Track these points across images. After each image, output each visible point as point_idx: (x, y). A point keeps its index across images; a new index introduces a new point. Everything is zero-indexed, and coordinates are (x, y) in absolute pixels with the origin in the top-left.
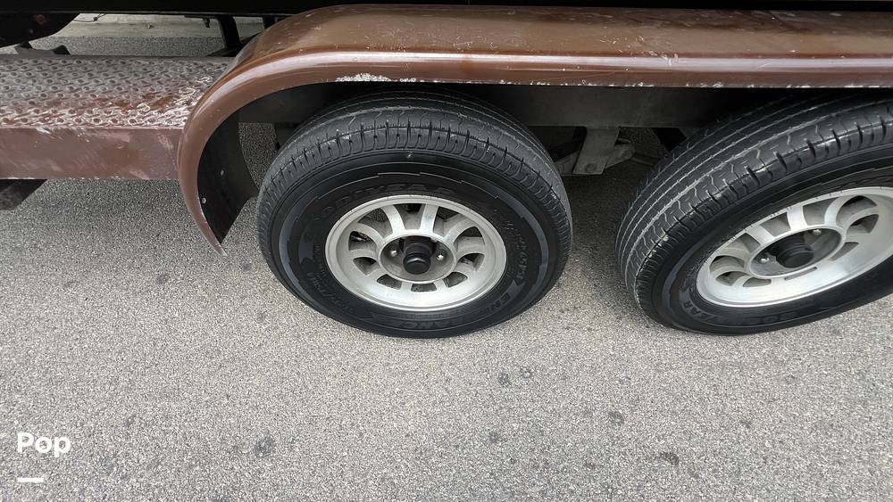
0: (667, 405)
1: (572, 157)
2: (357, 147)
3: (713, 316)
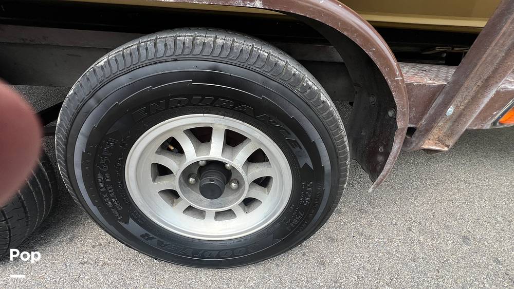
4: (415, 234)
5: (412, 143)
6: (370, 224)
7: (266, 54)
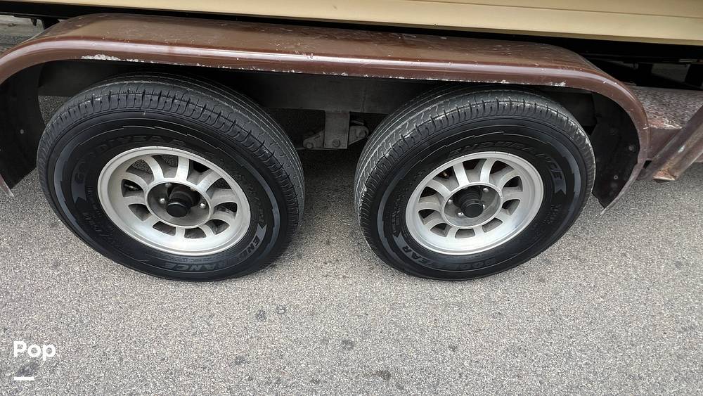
0: (393, 335)
1: (321, 134)
2: (106, 106)
3: (432, 261)
4: (630, 259)
5: (645, 174)
6: (584, 249)
7: (556, 113)
